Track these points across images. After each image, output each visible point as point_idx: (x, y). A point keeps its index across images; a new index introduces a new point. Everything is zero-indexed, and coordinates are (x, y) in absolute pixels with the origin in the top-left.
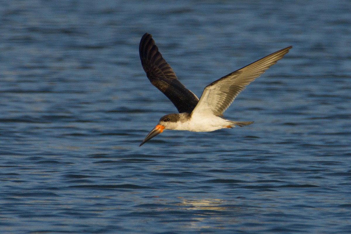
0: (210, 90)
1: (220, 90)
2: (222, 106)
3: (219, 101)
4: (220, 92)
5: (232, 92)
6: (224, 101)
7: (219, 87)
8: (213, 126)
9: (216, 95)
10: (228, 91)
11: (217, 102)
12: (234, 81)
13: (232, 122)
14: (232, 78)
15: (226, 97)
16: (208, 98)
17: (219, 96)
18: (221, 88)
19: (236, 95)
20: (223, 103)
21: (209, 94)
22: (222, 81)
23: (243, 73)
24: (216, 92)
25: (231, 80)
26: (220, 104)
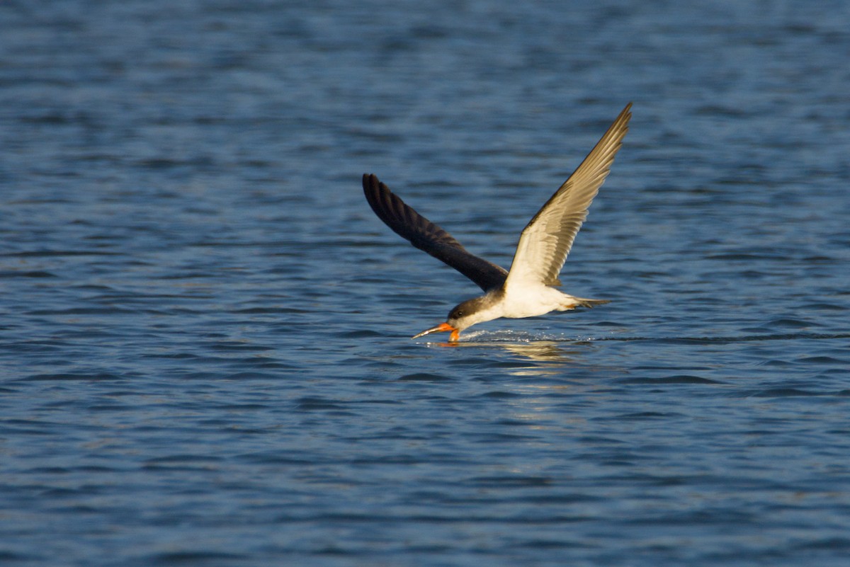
0: (531, 234)
1: (546, 231)
2: (552, 262)
3: (547, 254)
4: (547, 235)
5: (566, 229)
6: (555, 252)
7: (543, 224)
8: (544, 304)
9: (540, 243)
10: (560, 231)
11: (545, 256)
12: (564, 205)
13: (575, 299)
14: (559, 201)
15: (557, 242)
16: (527, 251)
17: (546, 243)
18: (547, 226)
19: (573, 234)
20: (554, 257)
21: (529, 242)
22: (547, 212)
23: (575, 183)
24: (539, 237)
25: (560, 206)
26: (549, 259)
